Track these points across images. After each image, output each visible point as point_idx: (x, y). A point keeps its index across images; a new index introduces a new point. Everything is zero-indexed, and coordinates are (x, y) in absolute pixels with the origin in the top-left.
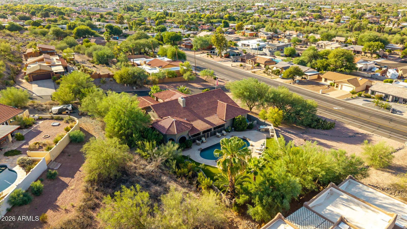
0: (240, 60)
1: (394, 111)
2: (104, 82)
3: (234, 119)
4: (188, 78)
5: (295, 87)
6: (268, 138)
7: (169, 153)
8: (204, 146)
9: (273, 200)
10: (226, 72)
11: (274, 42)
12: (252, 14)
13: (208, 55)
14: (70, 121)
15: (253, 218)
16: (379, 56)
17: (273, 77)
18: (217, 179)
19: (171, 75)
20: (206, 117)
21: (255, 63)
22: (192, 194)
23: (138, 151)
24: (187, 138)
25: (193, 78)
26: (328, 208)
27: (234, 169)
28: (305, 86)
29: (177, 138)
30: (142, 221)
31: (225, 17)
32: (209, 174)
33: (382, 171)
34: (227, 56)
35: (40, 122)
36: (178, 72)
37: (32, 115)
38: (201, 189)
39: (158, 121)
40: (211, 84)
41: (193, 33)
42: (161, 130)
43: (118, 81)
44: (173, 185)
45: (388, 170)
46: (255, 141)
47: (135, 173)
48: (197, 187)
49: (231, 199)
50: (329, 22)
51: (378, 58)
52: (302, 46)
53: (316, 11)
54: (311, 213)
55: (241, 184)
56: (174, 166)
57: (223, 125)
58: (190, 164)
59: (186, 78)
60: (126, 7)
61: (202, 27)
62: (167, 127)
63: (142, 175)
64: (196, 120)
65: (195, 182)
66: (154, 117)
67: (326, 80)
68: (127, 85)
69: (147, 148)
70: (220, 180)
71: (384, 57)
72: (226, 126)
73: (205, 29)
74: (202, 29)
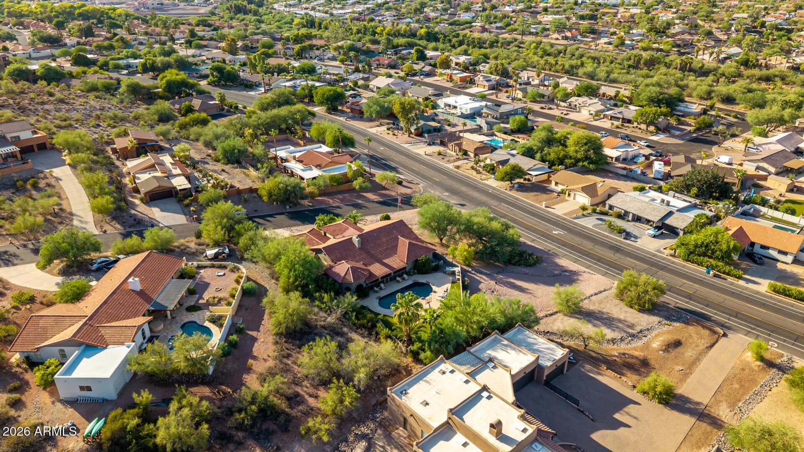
0: (439, 142)
1: (628, 235)
2: (246, 201)
3: (417, 261)
4: (361, 187)
5: (511, 196)
6: (453, 282)
7: (349, 304)
8: (383, 294)
9: (440, 346)
10: (416, 166)
11: (499, 95)
12: (470, 23)
13: (388, 129)
14: (235, 270)
15: (424, 361)
16: (659, 130)
17: (484, 177)
18: (395, 329)
19: (335, 182)
20: (385, 259)
21: (460, 150)
22: (372, 343)
23: (317, 303)
24: (364, 285)
25: (366, 186)
26: (488, 352)
27: (408, 322)
28: (525, 194)
29: (354, 287)
30: (331, 365)
31: (420, 34)
32: (388, 325)
33: (570, 316)
34: (420, 134)
35: (202, 271)
36: (345, 175)
37: (190, 263)
38: (379, 339)
39: (331, 267)
40: (393, 194)
41: (363, 79)
42: (336, 278)
43: (265, 199)
44: (354, 336)
45: (577, 316)
46: (439, 286)
47: (316, 325)
48: (376, 337)
49: (407, 347)
50: (605, 43)
51: (657, 133)
52: (543, 105)
53: (587, 15)
54: (470, 356)
55: (416, 333)
56: (353, 318)
57: (405, 268)
58: (370, 315)
59: (357, 187)
60: (233, 6)
61: (378, 60)
62: (342, 274)
63: (323, 327)
64: (373, 263)
65: (374, 333)
66: (326, 261)
67: (556, 184)
68: (277, 203)
69: (325, 300)
70: (398, 330)
71: (667, 130)
72: (407, 269)
73: (383, 65)
74: (378, 65)
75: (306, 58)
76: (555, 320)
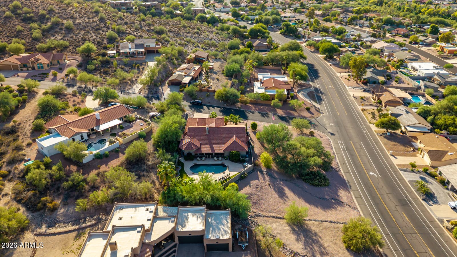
0: (372, 90)
1: (430, 199)
2: (208, 96)
8: (200, 162)
13: (349, 76)
17: (373, 121)
20: (214, 145)
21: (378, 99)
24: (193, 154)
34: (365, 82)
36: (272, 96)
37: (137, 116)
46: (231, 171)
54: (176, 210)
57: (223, 154)
64: (207, 145)
67: (420, 142)
72: (225, 155)
73: (400, 34)
74: (396, 34)
75: (353, 24)
76: (275, 222)
